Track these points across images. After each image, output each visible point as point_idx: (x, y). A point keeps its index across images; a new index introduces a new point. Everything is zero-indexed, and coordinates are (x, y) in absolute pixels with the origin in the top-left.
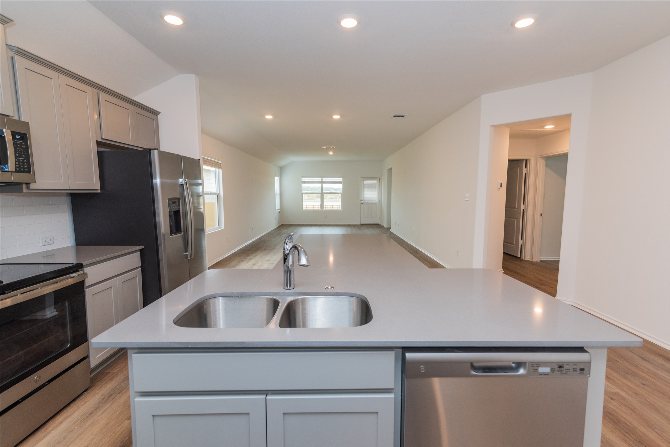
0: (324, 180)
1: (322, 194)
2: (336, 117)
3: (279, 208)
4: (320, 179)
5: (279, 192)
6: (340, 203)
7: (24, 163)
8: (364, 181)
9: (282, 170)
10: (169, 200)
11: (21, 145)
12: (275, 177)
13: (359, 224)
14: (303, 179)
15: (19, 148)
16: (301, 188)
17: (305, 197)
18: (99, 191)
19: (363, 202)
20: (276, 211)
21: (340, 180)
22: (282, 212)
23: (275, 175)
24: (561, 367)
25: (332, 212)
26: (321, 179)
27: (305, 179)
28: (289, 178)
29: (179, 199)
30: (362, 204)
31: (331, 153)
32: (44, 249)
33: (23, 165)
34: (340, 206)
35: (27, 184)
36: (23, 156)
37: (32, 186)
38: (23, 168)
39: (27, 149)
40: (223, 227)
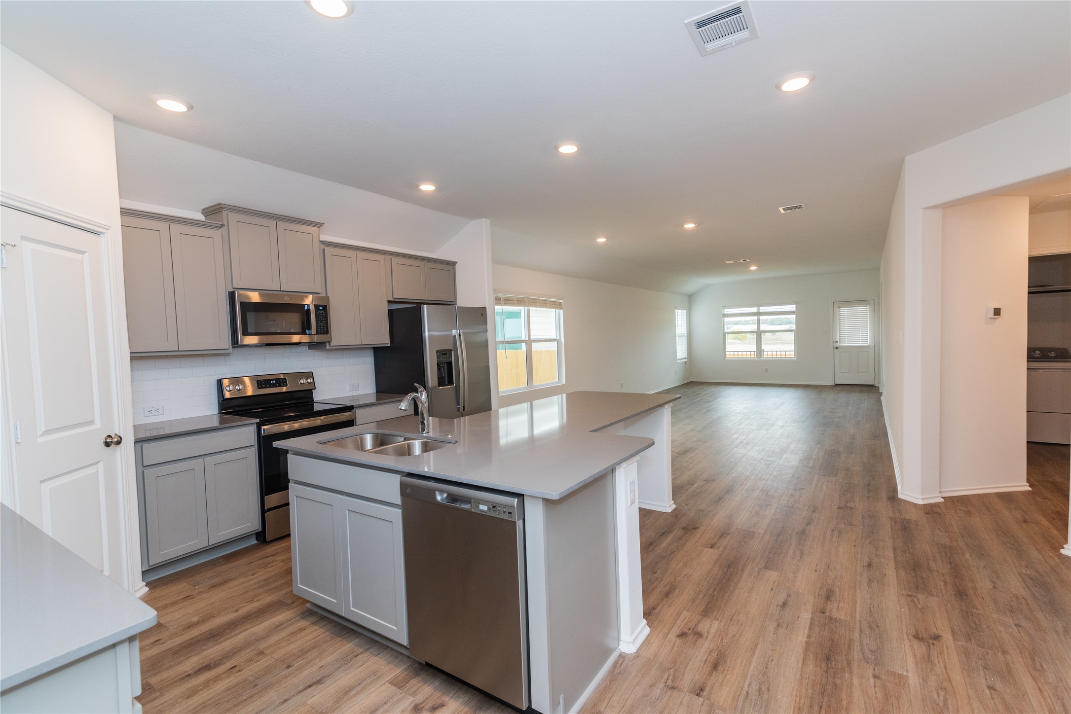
0: (763, 309)
1: (759, 334)
2: (689, 226)
3: (686, 357)
4: (754, 310)
5: (686, 333)
6: (791, 347)
7: (324, 327)
8: (839, 308)
9: (690, 300)
10: (437, 352)
11: (323, 313)
12: (676, 311)
13: (831, 383)
14: (726, 310)
15: (321, 316)
16: (722, 324)
17: (729, 339)
18: (389, 345)
19: (838, 345)
20: (678, 361)
21: (792, 308)
22: (690, 362)
23: (676, 308)
24: (494, 507)
25: (780, 363)
26: (756, 308)
27: (728, 310)
28: (702, 312)
29: (451, 350)
30: (837, 348)
31: (753, 268)
32: (350, 394)
33: (323, 329)
34: (793, 353)
35: (329, 342)
36: (324, 322)
37: (332, 344)
38: (324, 331)
39: (326, 316)
40: (564, 382)
